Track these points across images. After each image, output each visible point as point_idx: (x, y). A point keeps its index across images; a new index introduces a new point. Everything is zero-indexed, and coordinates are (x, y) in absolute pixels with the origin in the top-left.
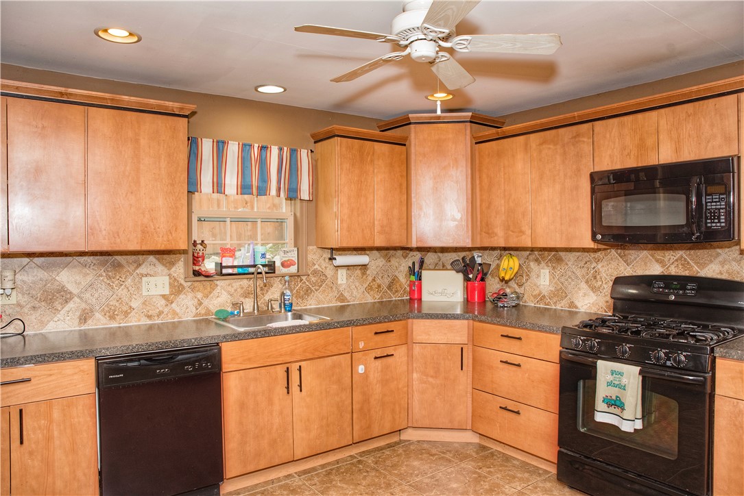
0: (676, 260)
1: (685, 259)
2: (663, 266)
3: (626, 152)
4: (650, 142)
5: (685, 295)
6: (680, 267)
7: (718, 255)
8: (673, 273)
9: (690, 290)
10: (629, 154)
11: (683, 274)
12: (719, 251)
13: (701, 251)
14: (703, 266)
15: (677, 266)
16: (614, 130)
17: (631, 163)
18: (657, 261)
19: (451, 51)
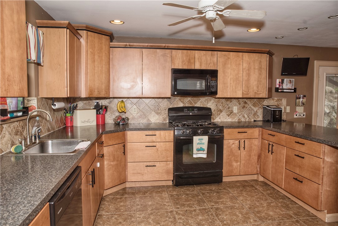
0: (188, 101)
1: (191, 101)
2: (184, 104)
3: (184, 63)
4: (192, 61)
5: (194, 113)
6: (189, 103)
7: (200, 99)
8: (187, 106)
9: (196, 111)
10: (185, 64)
11: (190, 106)
12: (200, 98)
13: (195, 98)
14: (196, 103)
15: (188, 103)
16: (180, 54)
17: (185, 67)
18: (182, 102)
19: (221, 16)
